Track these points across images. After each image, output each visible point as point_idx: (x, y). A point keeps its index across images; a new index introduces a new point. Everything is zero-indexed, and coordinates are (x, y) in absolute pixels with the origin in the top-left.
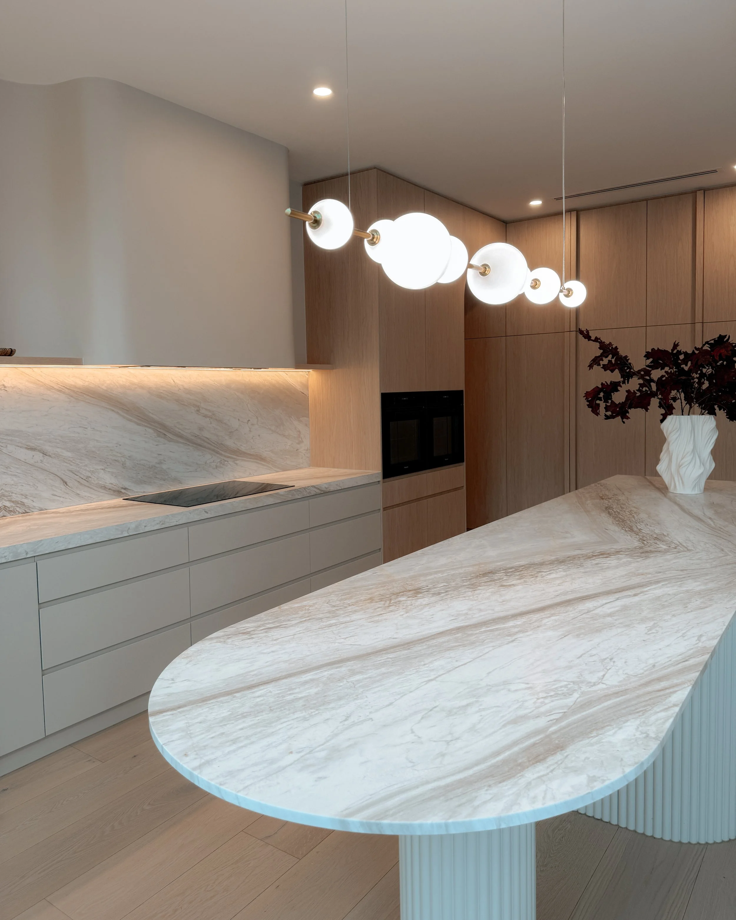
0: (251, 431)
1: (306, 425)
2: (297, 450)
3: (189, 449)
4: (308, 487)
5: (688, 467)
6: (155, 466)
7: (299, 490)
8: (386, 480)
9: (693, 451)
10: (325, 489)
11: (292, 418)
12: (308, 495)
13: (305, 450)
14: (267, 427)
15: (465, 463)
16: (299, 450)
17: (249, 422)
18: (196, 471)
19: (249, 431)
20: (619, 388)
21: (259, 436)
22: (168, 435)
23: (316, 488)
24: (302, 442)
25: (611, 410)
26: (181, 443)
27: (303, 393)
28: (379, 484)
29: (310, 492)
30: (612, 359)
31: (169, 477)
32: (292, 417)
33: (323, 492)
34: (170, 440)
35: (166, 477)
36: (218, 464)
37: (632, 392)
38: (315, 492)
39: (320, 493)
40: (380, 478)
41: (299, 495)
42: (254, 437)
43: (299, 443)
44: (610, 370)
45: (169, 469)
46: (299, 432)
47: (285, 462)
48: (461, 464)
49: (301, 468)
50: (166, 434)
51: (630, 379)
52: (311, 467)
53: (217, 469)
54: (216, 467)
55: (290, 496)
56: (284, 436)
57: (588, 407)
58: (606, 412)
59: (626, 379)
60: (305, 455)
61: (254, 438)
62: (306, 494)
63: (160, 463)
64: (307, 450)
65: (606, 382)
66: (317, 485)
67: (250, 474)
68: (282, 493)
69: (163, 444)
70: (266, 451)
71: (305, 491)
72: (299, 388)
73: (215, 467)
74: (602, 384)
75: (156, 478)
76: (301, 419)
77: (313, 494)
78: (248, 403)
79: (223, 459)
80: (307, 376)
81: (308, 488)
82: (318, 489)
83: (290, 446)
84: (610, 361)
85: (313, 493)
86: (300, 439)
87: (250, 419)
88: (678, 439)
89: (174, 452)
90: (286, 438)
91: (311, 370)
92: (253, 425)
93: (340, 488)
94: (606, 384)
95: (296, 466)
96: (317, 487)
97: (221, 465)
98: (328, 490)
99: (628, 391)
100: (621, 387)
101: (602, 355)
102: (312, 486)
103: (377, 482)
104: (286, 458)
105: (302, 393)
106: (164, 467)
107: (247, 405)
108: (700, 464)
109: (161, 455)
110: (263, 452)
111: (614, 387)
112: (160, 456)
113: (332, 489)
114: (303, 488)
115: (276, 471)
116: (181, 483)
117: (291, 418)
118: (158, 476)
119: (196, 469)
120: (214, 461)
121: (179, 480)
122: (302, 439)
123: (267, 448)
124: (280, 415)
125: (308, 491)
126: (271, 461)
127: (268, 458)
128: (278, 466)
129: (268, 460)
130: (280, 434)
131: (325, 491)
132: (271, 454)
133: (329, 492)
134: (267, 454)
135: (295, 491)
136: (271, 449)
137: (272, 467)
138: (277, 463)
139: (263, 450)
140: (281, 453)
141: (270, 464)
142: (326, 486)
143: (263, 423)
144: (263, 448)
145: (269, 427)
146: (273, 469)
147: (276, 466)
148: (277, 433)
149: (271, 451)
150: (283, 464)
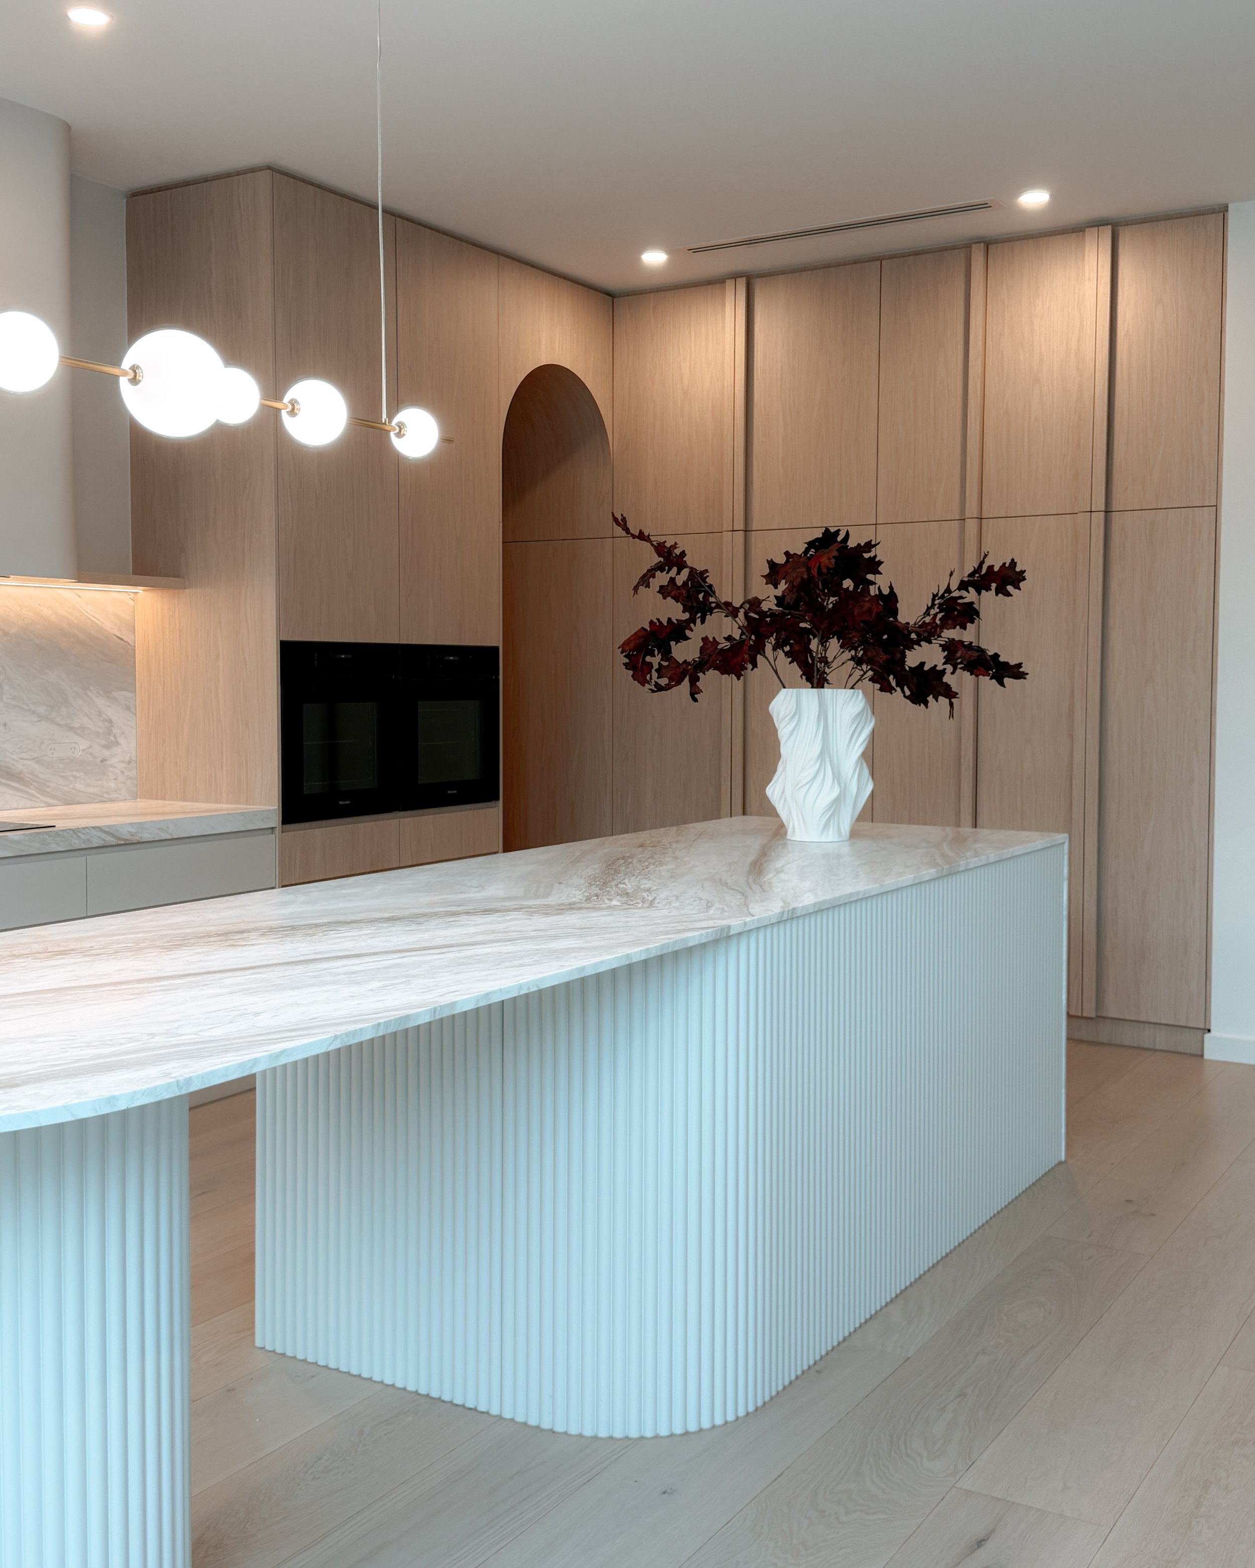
1: (128, 708)
2: (102, 761)
4: (84, 828)
5: (810, 787)
7: (60, 833)
8: (288, 827)
9: (822, 755)
10: (127, 837)
11: (90, 690)
12: (84, 846)
13: (122, 762)
14: (24, 706)
15: (501, 803)
16: (108, 762)
20: (688, 632)
21: (5, 725)
23: (106, 833)
24: (117, 744)
25: (668, 676)
27: (122, 639)
28: (272, 833)
29: (88, 840)
30: (677, 575)
32: (91, 688)
33: (122, 842)
37: (711, 640)
38: (104, 840)
39: (114, 843)
40: (275, 820)
41: (61, 844)
43: (107, 747)
44: (673, 598)
46: (110, 721)
47: (71, 786)
48: (493, 803)
49: (111, 800)
51: (708, 617)
52: (138, 800)
55: (37, 845)
56: (70, 729)
57: (626, 668)
58: (658, 678)
59: (699, 615)
60: (123, 772)
62: (76, 841)
64: (129, 762)
65: (658, 620)
66: (108, 826)
68: (17, 838)
70: (20, 759)
71: (75, 836)
72: (109, 626)
74: (651, 622)
76: (115, 694)
77: (98, 845)
80: (131, 603)
81: (84, 832)
82: (111, 835)
83: (83, 750)
84: (672, 580)
85: (96, 843)
86: (112, 738)
88: (795, 733)
90: (76, 733)
91: (139, 590)
93: (170, 837)
94: (658, 624)
95: (101, 796)
96: (107, 830)
98: (135, 839)
99: (705, 639)
100: (692, 630)
101: (660, 567)
102: (94, 828)
103: (269, 828)
104: (74, 776)
105: (118, 637)
108: (833, 779)
110: (14, 760)
111: (678, 632)
113: (147, 837)
114: (70, 829)
115: (44, 802)
117: (89, 692)
122: (115, 738)
123: (24, 752)
124: (61, 682)
125: (83, 837)
126: (34, 781)
127: (27, 775)
128: (53, 793)
129: (28, 779)
130: (58, 725)
131: (127, 840)
132: (36, 766)
133: (139, 843)
134: (23, 765)
135: (50, 836)
136: (36, 755)
137: (36, 794)
138: (49, 787)
139: (14, 757)
140: (61, 766)
141: (32, 787)
142: (133, 830)
143: (14, 698)
144: (14, 751)
145: (32, 707)
146: (39, 798)
147: (48, 792)
148: (52, 721)
149: (36, 760)
150: (66, 789)
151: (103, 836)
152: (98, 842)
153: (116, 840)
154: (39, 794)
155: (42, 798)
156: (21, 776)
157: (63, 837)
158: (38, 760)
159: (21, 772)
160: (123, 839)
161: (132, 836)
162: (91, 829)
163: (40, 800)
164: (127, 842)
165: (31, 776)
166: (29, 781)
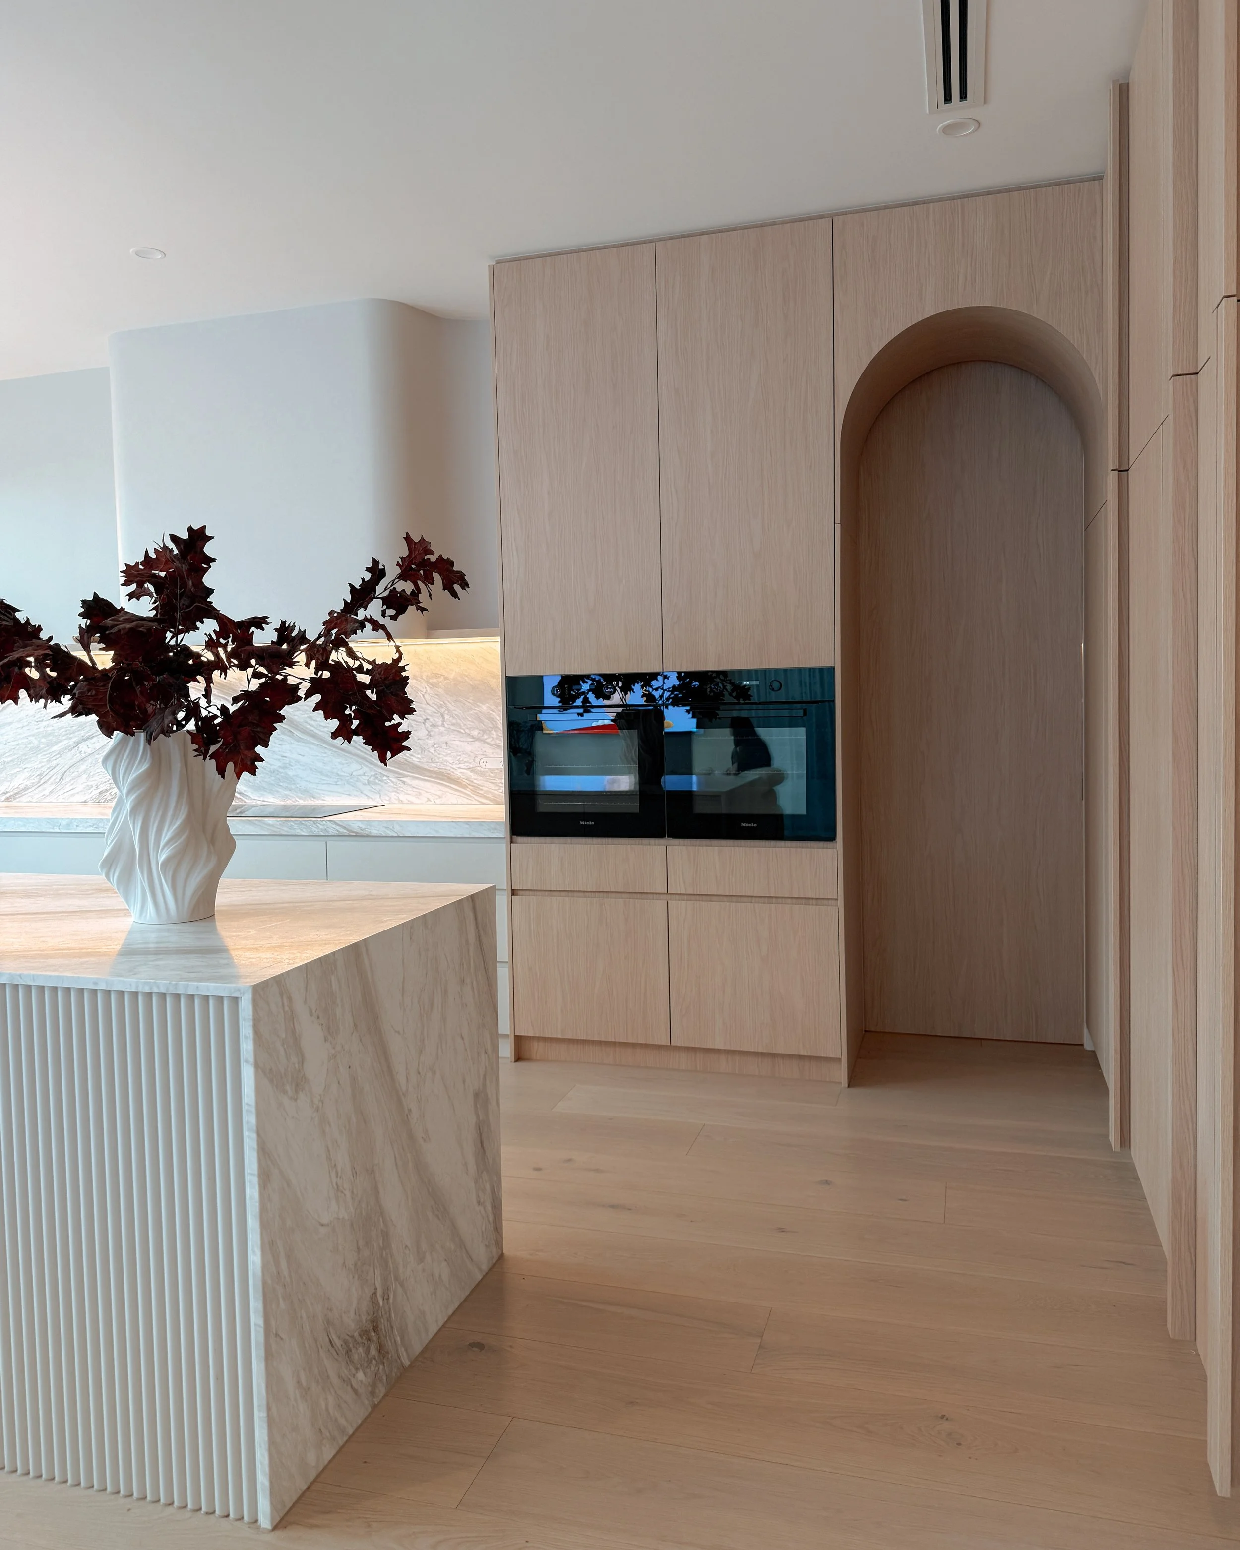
0: (430, 735)
3: (325, 753)
6: (278, 771)
8: (521, 838)
10: (357, 830)
12: (322, 834)
14: (461, 730)
15: (840, 844)
17: (427, 721)
18: (336, 784)
19: (427, 735)
22: (296, 733)
23: (340, 826)
26: (313, 744)
28: (501, 843)
29: (325, 829)
31: (297, 787)
33: (354, 834)
34: (299, 740)
35: (293, 787)
36: (372, 779)
38: (338, 831)
39: (346, 834)
40: (504, 832)
41: (304, 830)
42: (435, 744)
45: (297, 776)
50: (293, 731)
53: (369, 785)
54: (368, 783)
61: (436, 746)
62: (315, 830)
63: (284, 767)
66: (342, 821)
67: (429, 800)
68: (271, 822)
69: (289, 744)
70: (459, 768)
71: (314, 826)
73: (366, 782)
75: (280, 785)
77: (334, 834)
78: (425, 693)
79: (381, 773)
81: (322, 823)
82: (344, 828)
87: (429, 717)
89: (303, 756)
92: (433, 726)
97: (377, 781)
98: (363, 832)
103: (496, 838)
106: (291, 773)
107: (423, 696)
109: (286, 757)
112: (284, 758)
113: (375, 832)
115: (478, 801)
116: (314, 798)
118: (281, 784)
119: (337, 782)
120: (364, 773)
121: (311, 793)
123: (461, 764)
124: (491, 712)
125: (321, 827)
126: (469, 785)
127: (464, 780)
128: (485, 795)
129: (464, 783)
130: (488, 744)
131: (357, 833)
132: (471, 774)
133: (368, 836)
134: (461, 773)
135: (296, 824)
136: (471, 766)
137: (472, 795)
138: (482, 790)
139: (454, 767)
140: (492, 775)
141: (468, 789)
142: (363, 826)
143: (453, 724)
144: (453, 763)
145: (467, 731)
146: (474, 798)
147: (481, 794)
148: (484, 742)
149: (471, 769)
150: (496, 792)
151: (338, 828)
152: (333, 831)
153: (348, 832)
154: (474, 794)
155: (476, 797)
156: (460, 780)
157: (306, 825)
158: (472, 770)
159: (459, 778)
160: (353, 832)
161: (362, 830)
162: (328, 823)
163: (475, 799)
164: (358, 835)
165: (466, 781)
166: (465, 785)
